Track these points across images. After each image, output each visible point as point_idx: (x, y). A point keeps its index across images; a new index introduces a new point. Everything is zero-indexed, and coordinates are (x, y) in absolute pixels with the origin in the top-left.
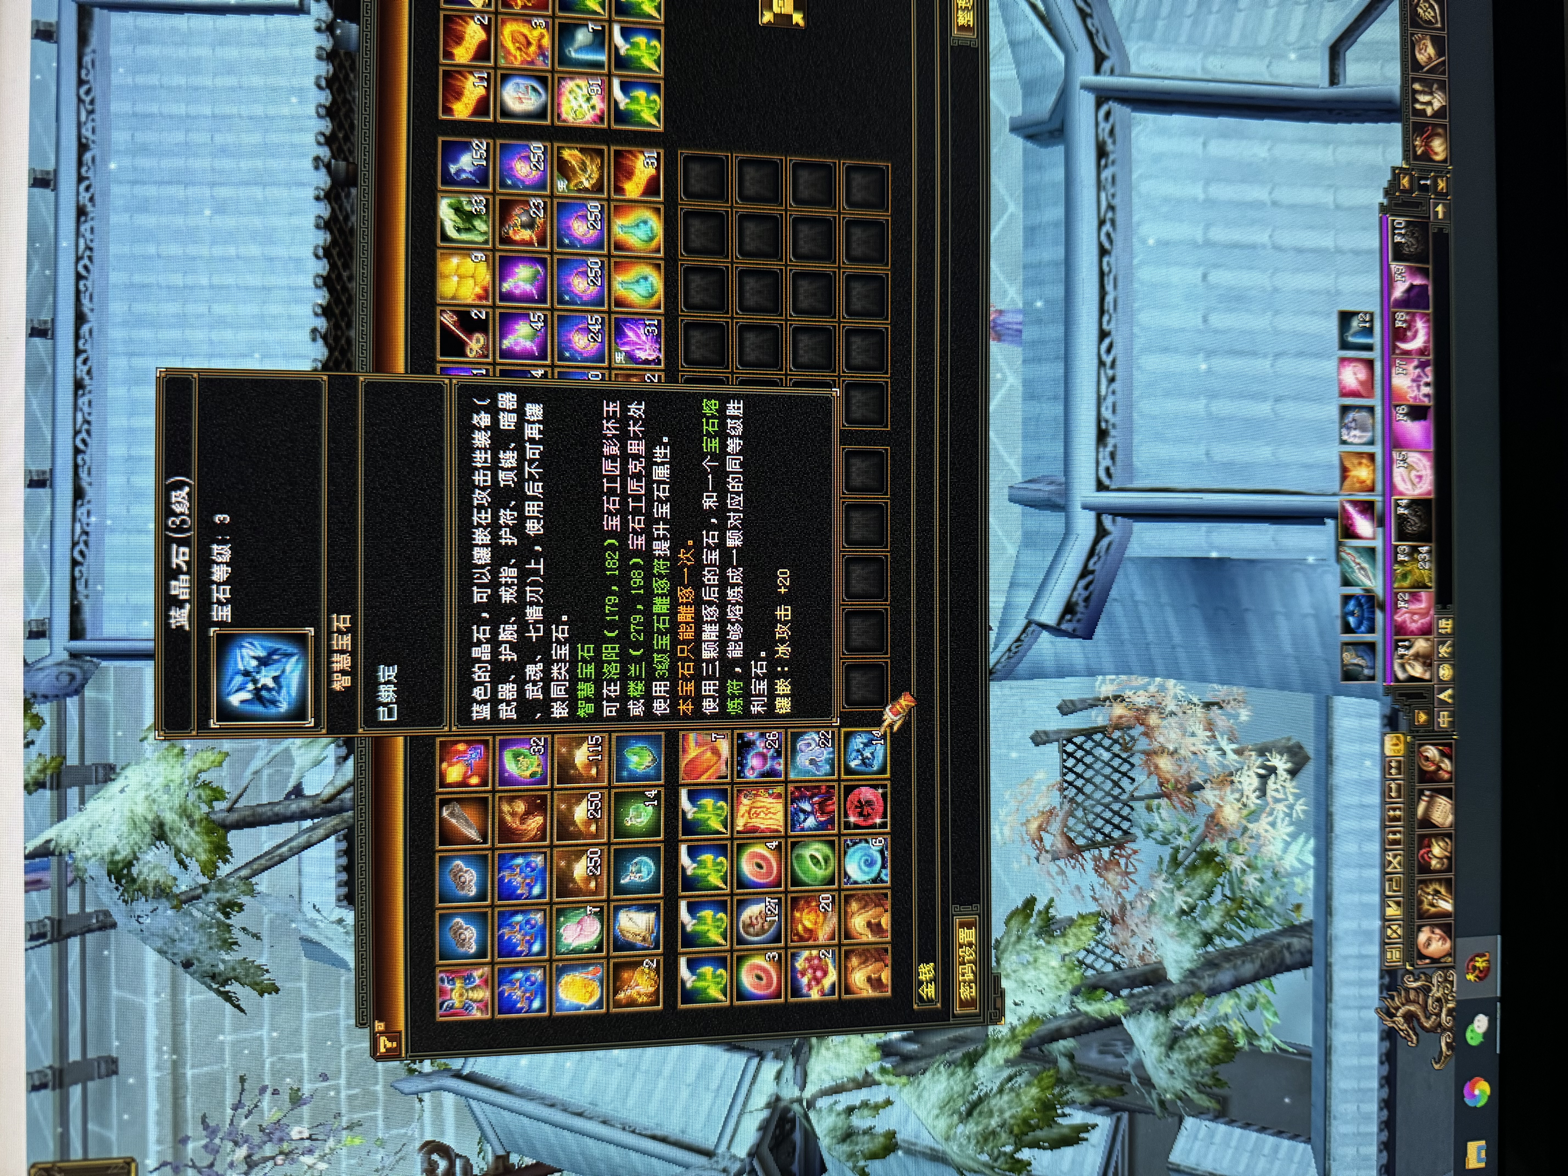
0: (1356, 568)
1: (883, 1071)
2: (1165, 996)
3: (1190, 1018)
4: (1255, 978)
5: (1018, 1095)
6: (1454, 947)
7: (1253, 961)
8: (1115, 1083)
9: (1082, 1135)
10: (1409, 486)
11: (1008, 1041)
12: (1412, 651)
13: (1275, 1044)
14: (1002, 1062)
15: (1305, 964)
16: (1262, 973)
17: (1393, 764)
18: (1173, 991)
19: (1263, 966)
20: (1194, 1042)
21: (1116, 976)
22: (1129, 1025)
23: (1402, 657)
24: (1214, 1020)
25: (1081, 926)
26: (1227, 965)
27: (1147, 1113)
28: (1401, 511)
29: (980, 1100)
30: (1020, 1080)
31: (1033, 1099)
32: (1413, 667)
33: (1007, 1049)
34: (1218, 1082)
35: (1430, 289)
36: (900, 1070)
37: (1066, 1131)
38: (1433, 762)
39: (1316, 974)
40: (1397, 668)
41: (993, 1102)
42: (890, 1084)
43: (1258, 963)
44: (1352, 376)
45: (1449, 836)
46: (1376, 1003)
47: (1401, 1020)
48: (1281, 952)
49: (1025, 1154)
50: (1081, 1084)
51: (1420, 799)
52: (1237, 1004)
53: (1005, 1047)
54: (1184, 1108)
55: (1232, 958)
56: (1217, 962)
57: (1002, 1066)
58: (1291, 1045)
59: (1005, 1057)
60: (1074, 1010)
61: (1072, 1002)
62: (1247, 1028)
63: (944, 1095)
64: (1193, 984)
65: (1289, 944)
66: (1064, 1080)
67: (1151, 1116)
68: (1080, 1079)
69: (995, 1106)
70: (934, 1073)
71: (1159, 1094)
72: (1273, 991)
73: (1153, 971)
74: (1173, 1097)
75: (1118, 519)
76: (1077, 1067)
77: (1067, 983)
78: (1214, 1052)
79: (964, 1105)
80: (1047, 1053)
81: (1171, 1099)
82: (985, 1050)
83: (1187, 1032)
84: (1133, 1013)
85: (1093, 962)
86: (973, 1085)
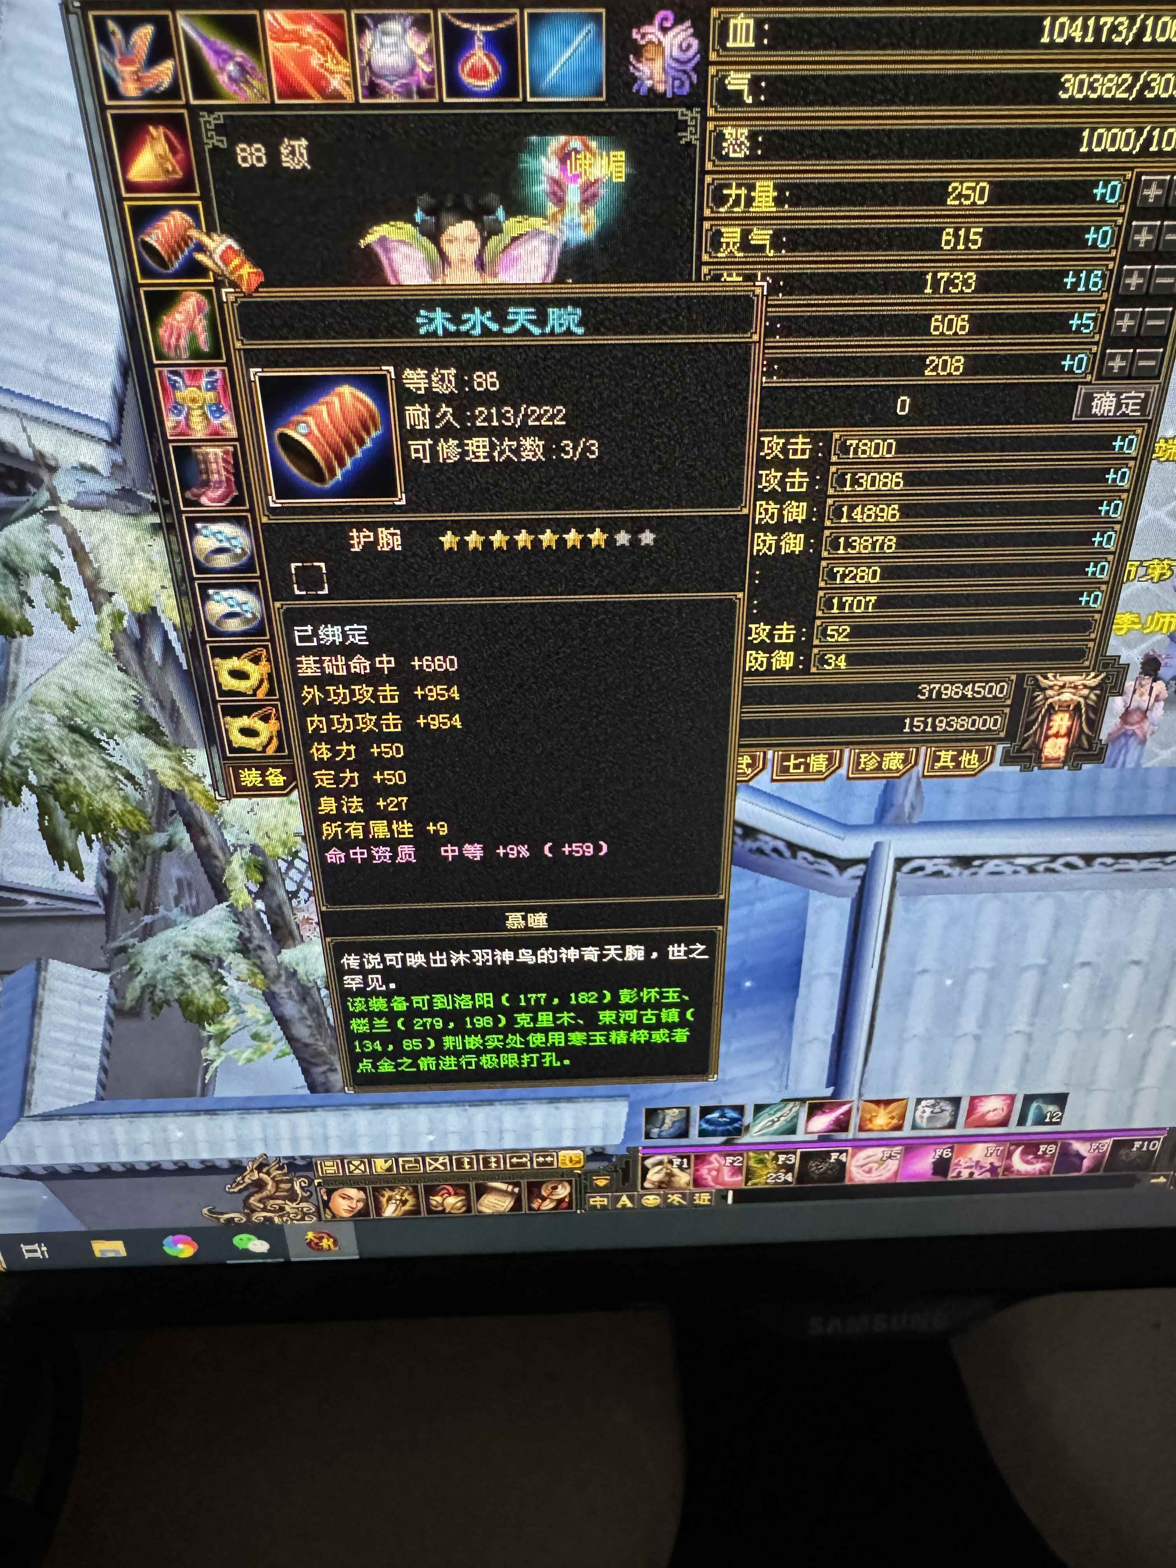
0: (774, 1118)
1: (118, 617)
2: (261, 948)
3: (235, 974)
4: (291, 1039)
5: (108, 787)
6: (343, 1219)
7: (312, 1035)
8: (142, 898)
9: (66, 863)
10: (861, 1162)
11: (180, 773)
12: (676, 1171)
13: (212, 1061)
14: (151, 767)
15: (312, 1086)
16: (298, 1045)
17: (549, 1159)
18: (268, 956)
19: (307, 1045)
20: (206, 979)
21: (281, 894)
22: (220, 911)
23: (671, 1162)
24: (236, 1000)
26: (305, 1010)
27: (107, 934)
28: (834, 1156)
29: (95, 742)
30: (130, 788)
31: (106, 805)
32: (658, 1172)
33: (170, 772)
34: (157, 1007)
35: (1076, 1174)
36: (121, 639)
37: (70, 845)
38: (551, 1194)
39: (303, 1097)
40: (658, 1158)
41: (94, 758)
42: (99, 626)
43: (310, 1041)
44: (992, 1107)
45: (469, 1210)
46: (272, 1154)
47: (256, 1176)
48: (325, 1063)
49: (28, 798)
50: (135, 861)
51: (509, 1183)
52: (257, 1021)
53: (173, 769)
54: (121, 973)
55: (315, 1015)
56: (309, 999)
57: (146, 768)
58: (214, 1077)
59: (159, 770)
60: (232, 849)
61: (242, 846)
62: (228, 1033)
63: (95, 697)
64: (279, 976)
65: (335, 1070)
66: (139, 841)
67: (105, 938)
68: (141, 859)
69: (90, 760)
70: (124, 683)
71: (134, 945)
72: (278, 1057)
73: (291, 934)
74: (132, 961)
75: (858, 882)
76: (157, 854)
77: (267, 840)
78: (196, 1001)
79: (85, 722)
80: (170, 819)
81: (129, 960)
82: (165, 746)
83: (217, 973)
84: (236, 915)
85: (297, 869)
86: (114, 733)
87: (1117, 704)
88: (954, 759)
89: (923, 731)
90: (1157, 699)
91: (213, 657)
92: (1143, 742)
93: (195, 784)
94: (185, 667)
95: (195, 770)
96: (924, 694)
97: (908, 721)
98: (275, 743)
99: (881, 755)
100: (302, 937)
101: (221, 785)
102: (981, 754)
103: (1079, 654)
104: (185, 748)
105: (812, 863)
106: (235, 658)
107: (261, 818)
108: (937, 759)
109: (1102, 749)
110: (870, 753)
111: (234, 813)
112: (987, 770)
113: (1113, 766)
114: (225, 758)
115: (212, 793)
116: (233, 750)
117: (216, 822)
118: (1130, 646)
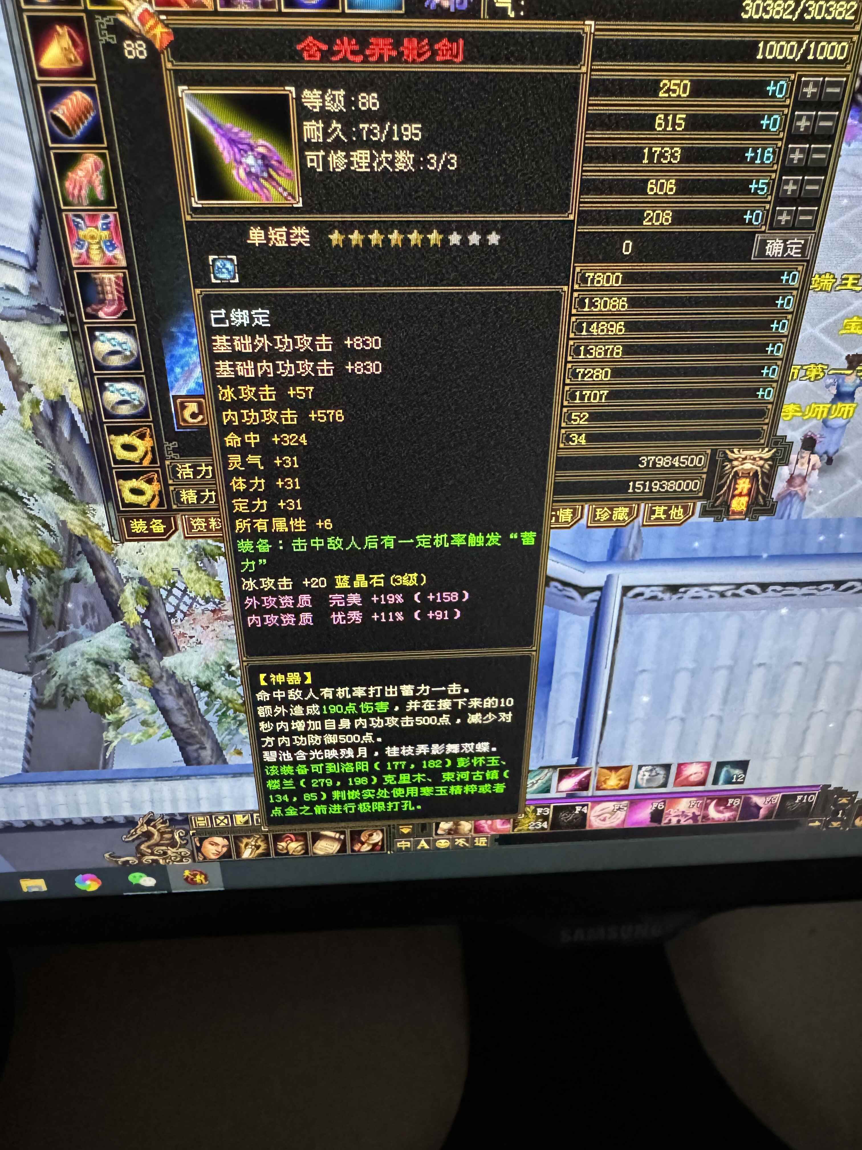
0: (534, 781)
1: (35, 403)
2: (148, 656)
3: (128, 676)
4: (171, 725)
5: (30, 534)
6: (212, 861)
7: (187, 722)
8: (56, 618)
10: (597, 813)
11: (85, 523)
13: (111, 742)
14: (62, 518)
15: (187, 761)
16: (177, 730)
18: (153, 662)
19: (183, 730)
20: (105, 680)
21: (163, 614)
22: (116, 627)
24: (129, 695)
25: (210, 584)
26: (181, 703)
27: (30, 646)
28: (578, 809)
29: (19, 499)
30: (46, 534)
31: (28, 547)
33: (76, 522)
34: (69, 701)
35: (755, 820)
36: (37, 418)
38: (368, 839)
39: (180, 768)
41: (19, 511)
42: (21, 410)
43: (186, 726)
44: (693, 771)
46: (158, 812)
47: (145, 828)
48: (198, 743)
50: (50, 589)
51: (337, 832)
52: (145, 712)
53: (79, 520)
54: (40, 675)
55: (189, 706)
56: (184, 695)
57: (58, 519)
58: (113, 753)
59: (68, 521)
60: (125, 580)
61: (132, 579)
62: (123, 720)
63: (19, 465)
64: (161, 677)
65: (205, 748)
66: (52, 575)
67: (27, 649)
68: (55, 589)
69: (15, 513)
70: (40, 453)
71: (50, 655)
72: (161, 738)
73: (170, 645)
74: (49, 667)
75: (595, 605)
76: (67, 585)
77: (151, 573)
78: (98, 697)
79: (11, 484)
80: (78, 558)
81: (47, 664)
82: (73, 502)
83: (114, 675)
84: (128, 631)
85: (174, 595)
86: (34, 492)
87: (784, 472)
88: (666, 512)
89: (643, 492)
90: (813, 468)
91: (109, 434)
92: (803, 499)
93: (96, 531)
94: (88, 442)
95: (96, 520)
96: (643, 464)
97: (631, 484)
98: (157, 500)
99: (611, 509)
100: (179, 647)
101: (116, 532)
102: (685, 508)
103: (757, 434)
104: (88, 504)
105: (560, 590)
106: (126, 435)
107: (147, 557)
108: (653, 512)
109: (773, 505)
110: (603, 508)
111: (126, 553)
112: (690, 520)
113: (782, 518)
114: (119, 511)
115: (109, 538)
116: (125, 505)
117: (113, 560)
118: (794, 429)
